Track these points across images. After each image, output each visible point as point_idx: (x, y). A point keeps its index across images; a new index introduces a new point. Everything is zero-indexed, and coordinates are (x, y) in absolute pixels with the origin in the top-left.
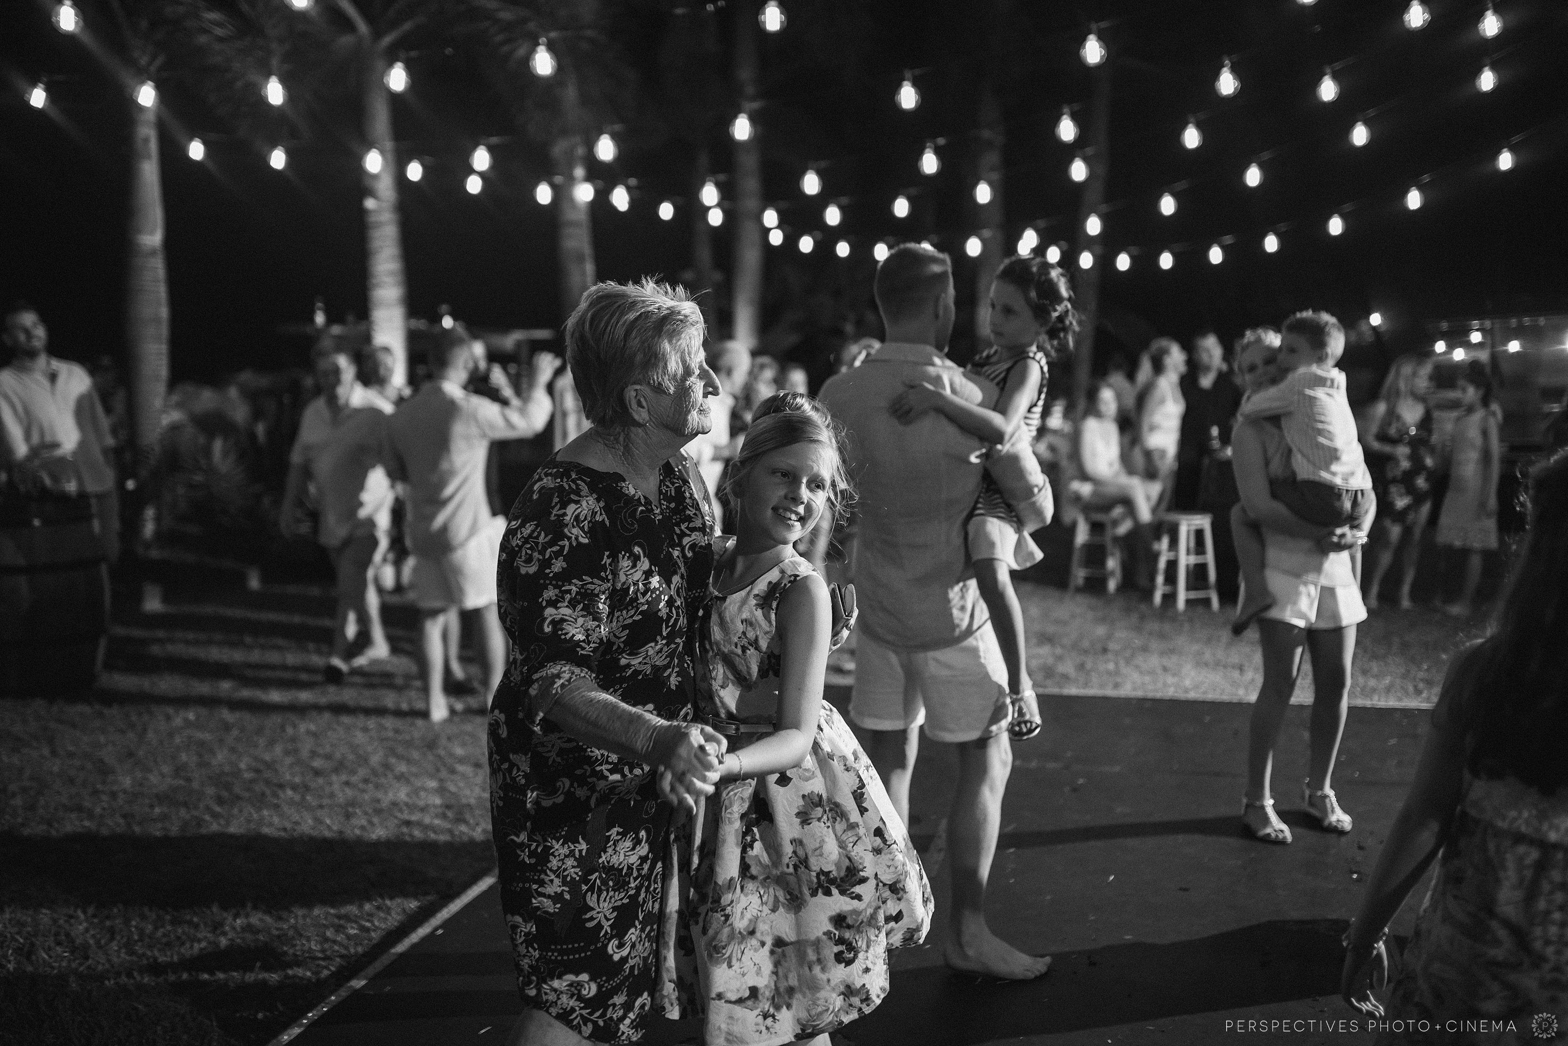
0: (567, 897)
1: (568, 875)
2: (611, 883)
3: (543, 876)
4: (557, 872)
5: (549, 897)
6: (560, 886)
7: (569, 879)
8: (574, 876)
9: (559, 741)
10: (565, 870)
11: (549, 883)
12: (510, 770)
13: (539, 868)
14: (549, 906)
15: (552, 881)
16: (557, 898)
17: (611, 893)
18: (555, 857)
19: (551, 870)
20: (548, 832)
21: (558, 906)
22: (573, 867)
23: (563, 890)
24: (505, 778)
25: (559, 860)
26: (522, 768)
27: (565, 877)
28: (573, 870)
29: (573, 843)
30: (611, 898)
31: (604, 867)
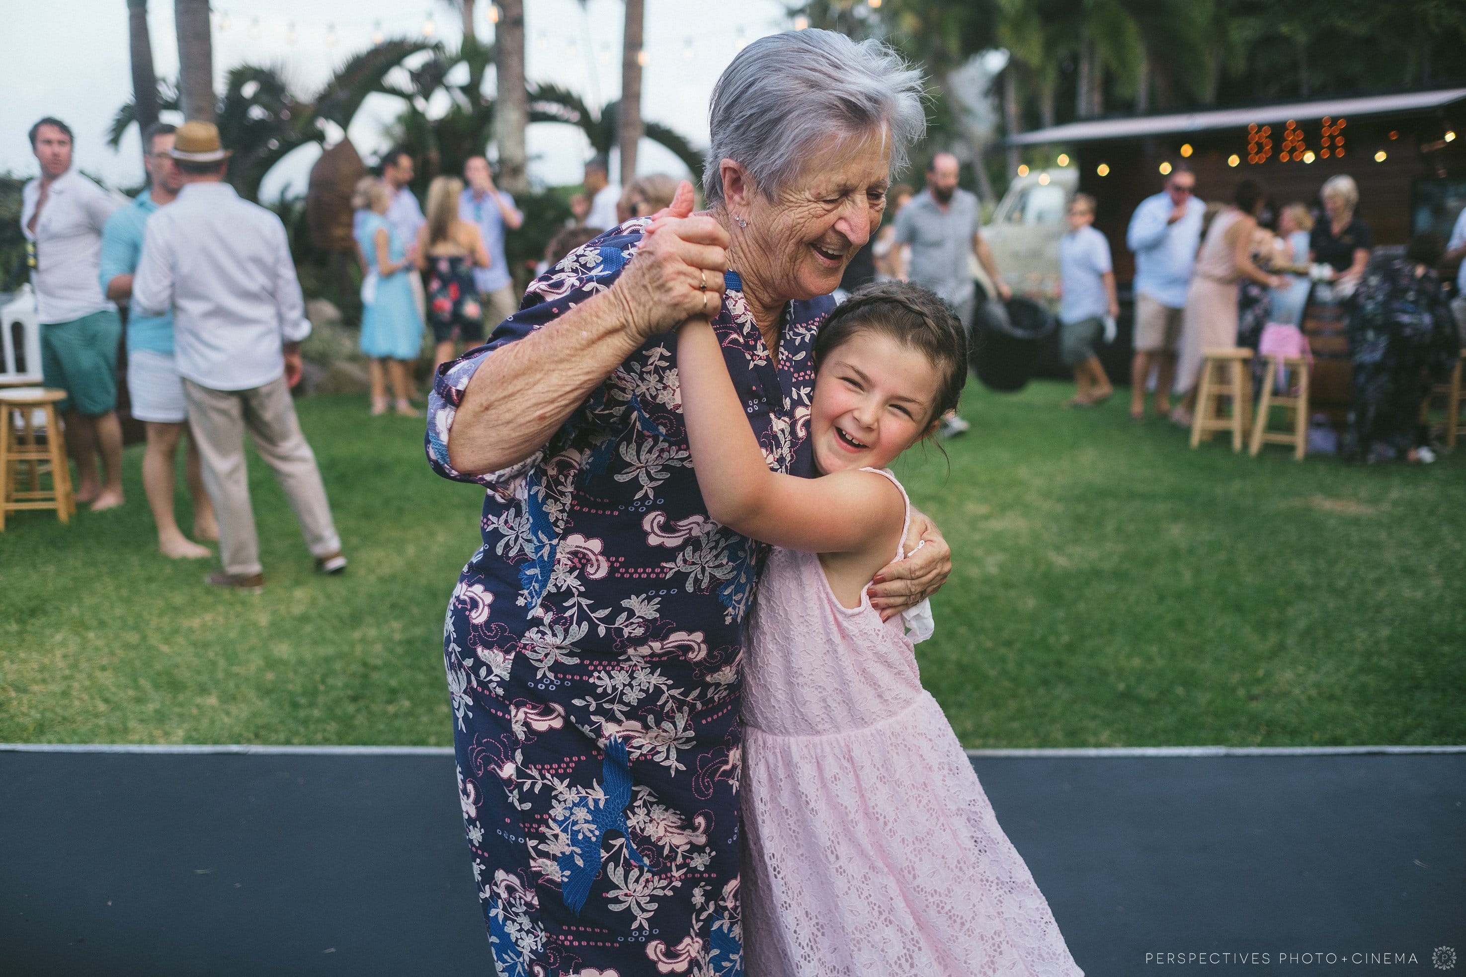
0: (580, 862)
1: (579, 831)
2: (646, 861)
3: (543, 829)
4: (566, 824)
5: (554, 858)
6: (568, 845)
7: (580, 837)
8: (590, 835)
9: (557, 651)
10: (575, 823)
11: (552, 838)
12: (475, 669)
13: (538, 816)
14: (553, 871)
15: (556, 836)
16: (565, 861)
17: (649, 875)
18: (560, 802)
19: (554, 820)
20: (547, 766)
21: (567, 873)
22: (587, 822)
23: (572, 852)
24: (469, 681)
25: (565, 808)
26: (496, 671)
27: (575, 834)
28: (586, 825)
29: (584, 788)
30: (647, 881)
31: (634, 833)
